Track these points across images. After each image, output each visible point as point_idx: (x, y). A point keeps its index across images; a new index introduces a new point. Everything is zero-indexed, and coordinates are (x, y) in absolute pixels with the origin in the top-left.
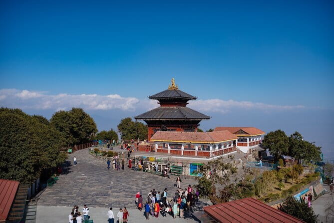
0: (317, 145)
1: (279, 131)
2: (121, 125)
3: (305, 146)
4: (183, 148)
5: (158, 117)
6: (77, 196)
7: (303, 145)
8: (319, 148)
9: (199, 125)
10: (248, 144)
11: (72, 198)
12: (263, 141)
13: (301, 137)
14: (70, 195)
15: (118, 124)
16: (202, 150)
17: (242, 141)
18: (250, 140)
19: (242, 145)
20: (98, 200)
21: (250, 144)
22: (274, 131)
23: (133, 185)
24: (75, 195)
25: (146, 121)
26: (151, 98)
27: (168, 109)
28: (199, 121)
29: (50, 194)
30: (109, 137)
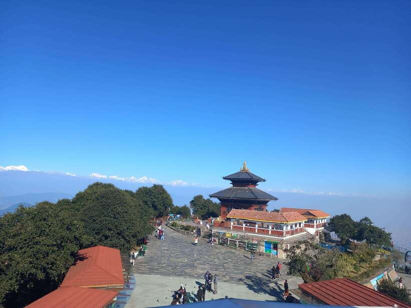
0: (387, 231)
1: (345, 215)
2: (192, 201)
3: (375, 231)
4: (257, 226)
5: (232, 196)
6: (167, 266)
7: (373, 230)
8: (389, 234)
9: (267, 205)
10: (315, 226)
11: (163, 267)
12: (329, 224)
13: (371, 223)
14: (161, 265)
15: (191, 200)
16: (275, 230)
17: (310, 222)
18: (316, 222)
19: (309, 226)
20: (186, 271)
21: (317, 226)
22: (339, 215)
23: (215, 259)
24: (165, 265)
25: (220, 200)
26: (225, 178)
27: (239, 189)
28: (268, 202)
29: (142, 263)
30: (183, 212)
